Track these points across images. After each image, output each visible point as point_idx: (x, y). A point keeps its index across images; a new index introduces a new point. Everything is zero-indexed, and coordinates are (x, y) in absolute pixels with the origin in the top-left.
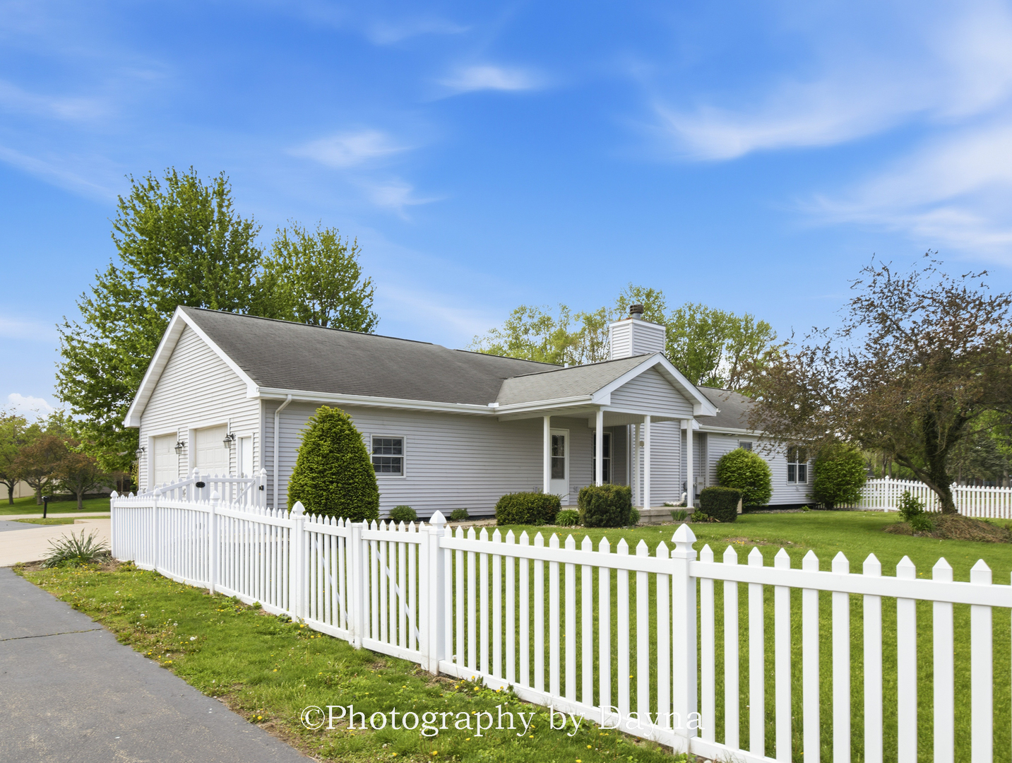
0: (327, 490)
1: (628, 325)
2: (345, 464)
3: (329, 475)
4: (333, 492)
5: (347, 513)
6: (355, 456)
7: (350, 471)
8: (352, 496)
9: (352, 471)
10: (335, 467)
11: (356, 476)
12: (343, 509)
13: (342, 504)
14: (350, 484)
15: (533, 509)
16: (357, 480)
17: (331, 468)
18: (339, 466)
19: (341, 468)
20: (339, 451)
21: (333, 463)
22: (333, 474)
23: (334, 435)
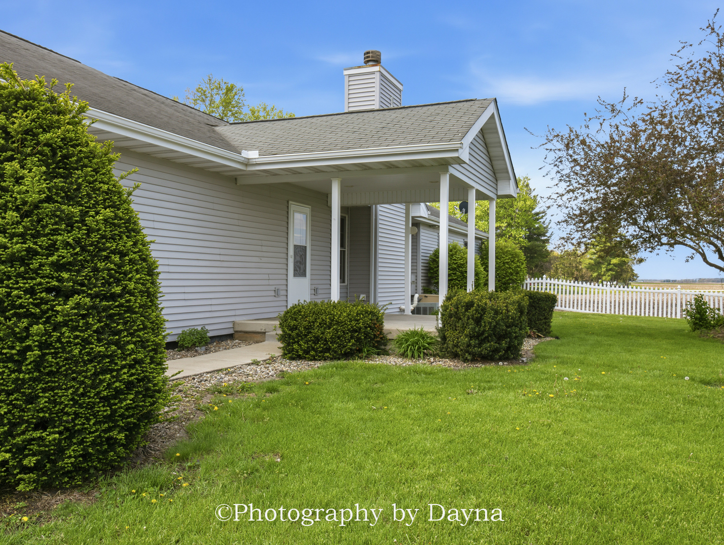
0: (46, 316)
1: (373, 73)
2: (95, 237)
3: (47, 270)
4: (65, 324)
5: (109, 386)
6: (116, 216)
7: (107, 258)
8: (119, 332)
9: (116, 258)
10: (67, 245)
11: (125, 274)
12: (96, 374)
13: (95, 358)
14: (113, 297)
15: (358, 330)
16: (132, 286)
17: (52, 248)
18: (78, 242)
19: (83, 249)
20: (70, 198)
21: (55, 232)
22: (59, 266)
23: (47, 150)
